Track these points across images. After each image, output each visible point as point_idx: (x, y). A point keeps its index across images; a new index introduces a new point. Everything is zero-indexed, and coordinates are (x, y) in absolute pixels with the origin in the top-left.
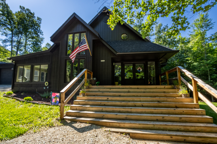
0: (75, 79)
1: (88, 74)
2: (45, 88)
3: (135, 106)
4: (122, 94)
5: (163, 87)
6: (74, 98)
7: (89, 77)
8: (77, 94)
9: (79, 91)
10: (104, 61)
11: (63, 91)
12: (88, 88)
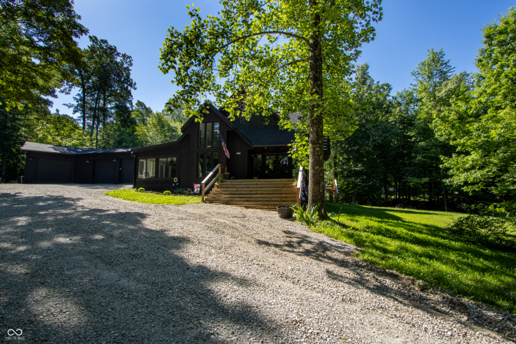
0: (211, 173)
1: (222, 169)
2: (174, 185)
3: (257, 194)
4: (250, 186)
5: (287, 180)
6: (210, 189)
7: (223, 171)
8: (213, 186)
9: (214, 184)
10: (239, 153)
11: (204, 182)
12: (222, 181)
